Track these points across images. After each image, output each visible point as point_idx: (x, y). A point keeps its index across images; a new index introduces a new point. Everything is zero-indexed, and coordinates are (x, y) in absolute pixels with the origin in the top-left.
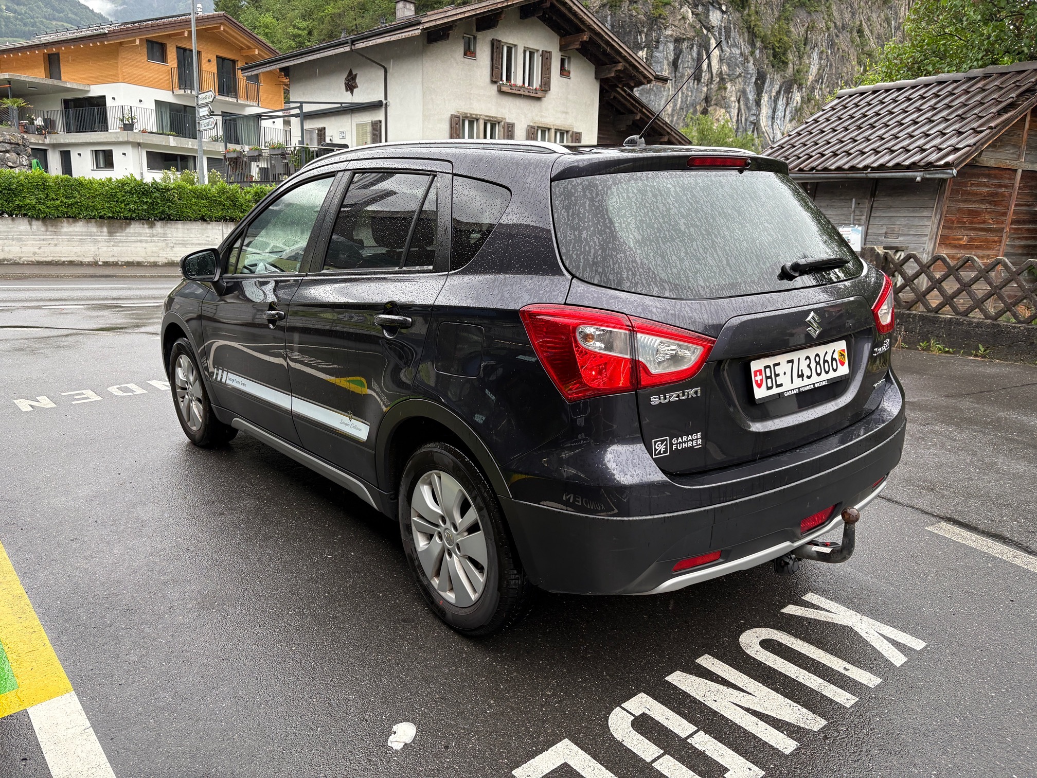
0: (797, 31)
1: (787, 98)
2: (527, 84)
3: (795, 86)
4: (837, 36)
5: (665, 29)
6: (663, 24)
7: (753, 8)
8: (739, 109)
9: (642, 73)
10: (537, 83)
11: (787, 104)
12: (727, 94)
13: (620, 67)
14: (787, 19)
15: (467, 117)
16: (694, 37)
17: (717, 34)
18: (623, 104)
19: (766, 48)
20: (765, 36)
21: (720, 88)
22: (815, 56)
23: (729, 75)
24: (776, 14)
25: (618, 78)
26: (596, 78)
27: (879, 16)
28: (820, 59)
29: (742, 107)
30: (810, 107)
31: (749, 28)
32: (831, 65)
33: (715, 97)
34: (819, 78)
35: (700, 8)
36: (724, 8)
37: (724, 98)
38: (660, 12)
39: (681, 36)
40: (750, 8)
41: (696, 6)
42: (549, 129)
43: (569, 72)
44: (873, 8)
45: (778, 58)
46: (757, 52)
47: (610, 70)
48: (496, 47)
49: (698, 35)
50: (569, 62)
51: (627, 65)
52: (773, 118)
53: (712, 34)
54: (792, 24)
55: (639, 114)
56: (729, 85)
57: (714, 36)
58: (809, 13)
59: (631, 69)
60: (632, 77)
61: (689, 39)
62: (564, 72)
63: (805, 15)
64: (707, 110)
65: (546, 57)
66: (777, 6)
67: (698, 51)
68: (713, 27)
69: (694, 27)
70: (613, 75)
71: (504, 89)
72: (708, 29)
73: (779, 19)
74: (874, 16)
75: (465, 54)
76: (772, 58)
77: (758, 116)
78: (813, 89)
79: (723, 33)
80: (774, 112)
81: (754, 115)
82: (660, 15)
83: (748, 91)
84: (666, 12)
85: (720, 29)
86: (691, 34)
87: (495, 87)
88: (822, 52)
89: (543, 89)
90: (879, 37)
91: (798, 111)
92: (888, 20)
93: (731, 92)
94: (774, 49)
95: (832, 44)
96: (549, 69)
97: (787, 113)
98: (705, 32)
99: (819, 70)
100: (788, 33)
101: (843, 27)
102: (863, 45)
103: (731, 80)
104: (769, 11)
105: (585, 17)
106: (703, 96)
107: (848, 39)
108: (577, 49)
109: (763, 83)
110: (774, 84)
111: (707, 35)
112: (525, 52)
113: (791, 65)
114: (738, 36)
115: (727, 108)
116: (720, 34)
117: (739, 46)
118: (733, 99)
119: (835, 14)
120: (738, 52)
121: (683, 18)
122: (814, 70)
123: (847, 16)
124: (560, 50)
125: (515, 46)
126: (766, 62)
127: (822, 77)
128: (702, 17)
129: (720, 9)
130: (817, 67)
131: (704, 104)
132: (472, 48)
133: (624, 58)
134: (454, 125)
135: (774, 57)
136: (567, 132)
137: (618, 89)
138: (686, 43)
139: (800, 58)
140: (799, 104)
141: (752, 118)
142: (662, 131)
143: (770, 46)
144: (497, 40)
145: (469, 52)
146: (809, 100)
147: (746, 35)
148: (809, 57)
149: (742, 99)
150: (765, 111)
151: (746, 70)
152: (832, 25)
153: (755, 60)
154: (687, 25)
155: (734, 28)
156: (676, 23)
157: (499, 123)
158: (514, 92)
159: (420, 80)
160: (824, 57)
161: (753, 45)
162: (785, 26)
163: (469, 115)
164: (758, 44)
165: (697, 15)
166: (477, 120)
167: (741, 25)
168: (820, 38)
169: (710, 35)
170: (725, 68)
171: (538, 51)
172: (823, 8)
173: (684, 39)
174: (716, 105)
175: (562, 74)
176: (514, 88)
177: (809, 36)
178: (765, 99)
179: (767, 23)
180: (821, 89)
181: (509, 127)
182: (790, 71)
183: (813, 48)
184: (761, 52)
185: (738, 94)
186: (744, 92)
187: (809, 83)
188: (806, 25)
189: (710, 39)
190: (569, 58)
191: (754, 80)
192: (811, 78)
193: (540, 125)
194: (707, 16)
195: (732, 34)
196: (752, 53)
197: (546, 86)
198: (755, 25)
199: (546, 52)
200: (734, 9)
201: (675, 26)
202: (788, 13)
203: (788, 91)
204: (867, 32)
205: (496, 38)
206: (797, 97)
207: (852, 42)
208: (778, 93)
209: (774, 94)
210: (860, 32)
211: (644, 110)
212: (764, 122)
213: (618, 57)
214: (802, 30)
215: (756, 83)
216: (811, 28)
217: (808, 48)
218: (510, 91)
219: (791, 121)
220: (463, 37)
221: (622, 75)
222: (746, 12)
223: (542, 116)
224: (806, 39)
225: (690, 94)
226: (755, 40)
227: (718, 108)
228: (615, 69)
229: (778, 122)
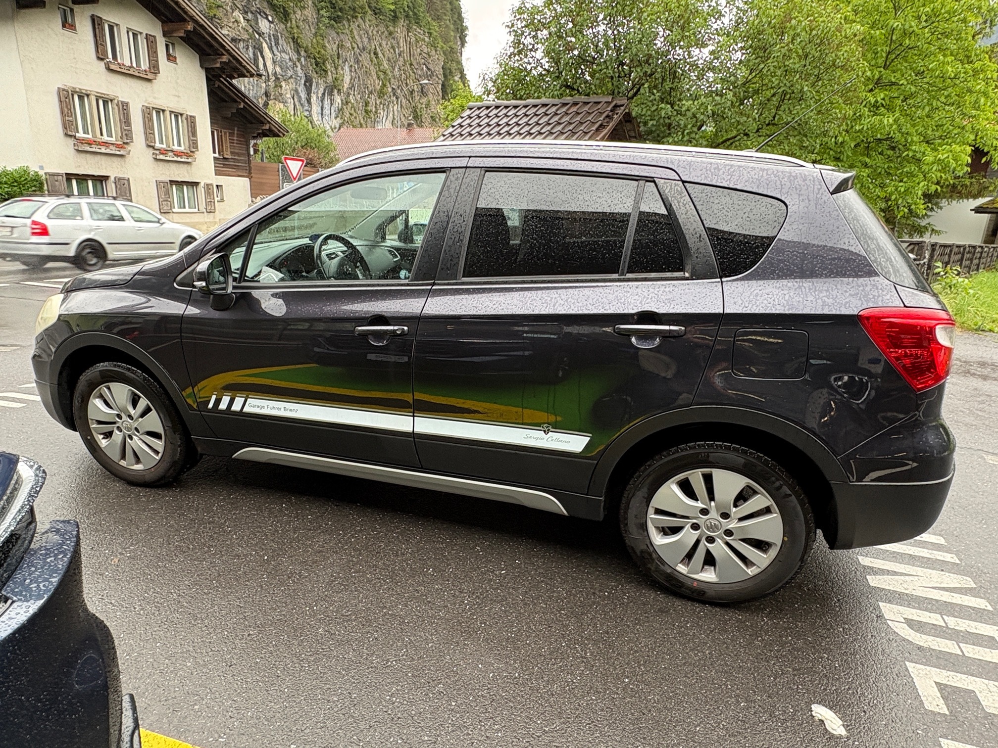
0: (331, 48)
1: (331, 100)
2: (134, 65)
3: (336, 91)
4: (360, 55)
5: (221, 28)
6: (218, 23)
7: (294, 22)
8: (295, 105)
9: (244, 67)
10: (145, 65)
11: (332, 104)
12: (283, 92)
13: (225, 59)
14: (321, 35)
15: (76, 92)
16: (249, 39)
17: (267, 39)
18: (226, 93)
19: (309, 57)
20: (307, 47)
21: (276, 86)
22: (347, 68)
23: (282, 75)
24: (313, 31)
25: (222, 69)
26: (202, 66)
27: (387, 44)
28: (351, 71)
29: (297, 103)
30: (349, 108)
31: (293, 38)
32: (359, 77)
33: (273, 93)
34: (352, 87)
35: (249, 14)
36: (270, 18)
37: (281, 95)
38: (215, 13)
39: (237, 37)
40: (291, 22)
41: (246, 13)
42: (163, 111)
43: (175, 58)
44: (383, 37)
45: (319, 65)
46: (303, 59)
47: (215, 61)
48: (96, 23)
49: (251, 38)
50: (174, 49)
51: (231, 59)
52: (322, 114)
53: (263, 39)
54: (326, 41)
55: (242, 103)
56: (283, 84)
57: (265, 41)
58: (338, 33)
59: (234, 62)
60: (235, 69)
61: (244, 40)
62: (170, 58)
63: (335, 35)
64: (268, 104)
65: (151, 41)
66: (313, 24)
67: (254, 52)
68: (263, 34)
69: (247, 31)
70: (218, 65)
71: (112, 67)
72: (260, 35)
73: (315, 35)
74: (384, 43)
75: (64, 26)
76: (315, 66)
77: (310, 112)
78: (349, 94)
79: (273, 40)
80: (322, 109)
81: (307, 110)
82: (215, 15)
83: (300, 91)
84: (220, 13)
85: (269, 36)
86: (246, 36)
87: (102, 64)
88: (351, 66)
89: (153, 71)
90: (389, 60)
91: (340, 110)
92: (393, 47)
93: (286, 90)
94: (315, 59)
95: (358, 61)
96: (156, 52)
97: (332, 111)
98: (257, 36)
99: (351, 80)
100: (324, 47)
101: (364, 49)
102: (379, 64)
103: (285, 80)
104: (307, 27)
105: (188, 8)
106: (263, 91)
107: (368, 58)
108: (181, 38)
109: (311, 85)
110: (319, 89)
111: (259, 40)
112: (128, 32)
113: (330, 73)
114: (285, 44)
115: (285, 102)
116: (270, 40)
117: (288, 54)
118: (289, 96)
119: (357, 37)
120: (287, 57)
121: (236, 21)
122: (347, 79)
123: (366, 40)
124: (164, 35)
125: (117, 25)
126: (311, 68)
127: (353, 86)
128: (253, 24)
129: (267, 18)
130: (350, 77)
131: (265, 98)
132: (70, 20)
133: (227, 51)
134: (63, 99)
135: (317, 65)
136: (181, 115)
137: (221, 79)
138: (241, 43)
139: (336, 69)
140: (340, 105)
141: (306, 113)
142: (263, 119)
143: (312, 56)
144: (97, 17)
145: (68, 24)
146: (347, 103)
147: (292, 44)
148: (342, 69)
149: (295, 96)
150: (316, 109)
151: (296, 73)
152: (355, 46)
153: (302, 65)
154: (240, 28)
155: (282, 37)
156: (231, 25)
157: (111, 101)
158: (123, 71)
159: (14, 46)
160: (353, 70)
161: (298, 53)
162: (321, 41)
163: (78, 90)
164: (303, 53)
165: (248, 20)
166: (88, 95)
167: (287, 35)
168: (349, 55)
169: (262, 40)
170: (278, 69)
171: (141, 33)
172: (347, 31)
173: (240, 40)
174: (275, 99)
175: (168, 59)
176: (122, 67)
177: (340, 52)
178: (314, 98)
179: (307, 37)
180: (354, 95)
181: (123, 106)
182: (330, 78)
183: (344, 62)
184: (305, 60)
185: (292, 92)
186: (296, 91)
187: (345, 90)
188: (337, 43)
189: (262, 43)
190: (173, 44)
191: (303, 82)
192: (346, 86)
193: (155, 106)
194: (257, 23)
195: (280, 42)
196: (299, 60)
197: (154, 68)
198: (298, 37)
199: (150, 35)
200: (279, 20)
201: (230, 27)
202: (322, 31)
203: (331, 94)
204: (380, 55)
205: (95, 14)
206: (338, 99)
207: (372, 61)
208: (324, 94)
209: (320, 95)
210: (376, 54)
211: (246, 100)
212: (316, 117)
213: (221, 50)
214: (335, 47)
215: (305, 84)
216: (341, 46)
217: (341, 62)
218: (120, 70)
219: (336, 118)
220: (59, 8)
221: (226, 67)
222: (289, 25)
223: (155, 98)
224: (338, 54)
225: (251, 88)
226: (300, 49)
227: (277, 102)
228: (221, 60)
229: (327, 117)
